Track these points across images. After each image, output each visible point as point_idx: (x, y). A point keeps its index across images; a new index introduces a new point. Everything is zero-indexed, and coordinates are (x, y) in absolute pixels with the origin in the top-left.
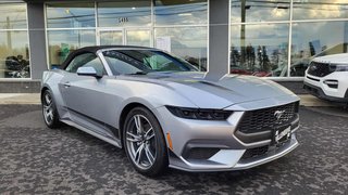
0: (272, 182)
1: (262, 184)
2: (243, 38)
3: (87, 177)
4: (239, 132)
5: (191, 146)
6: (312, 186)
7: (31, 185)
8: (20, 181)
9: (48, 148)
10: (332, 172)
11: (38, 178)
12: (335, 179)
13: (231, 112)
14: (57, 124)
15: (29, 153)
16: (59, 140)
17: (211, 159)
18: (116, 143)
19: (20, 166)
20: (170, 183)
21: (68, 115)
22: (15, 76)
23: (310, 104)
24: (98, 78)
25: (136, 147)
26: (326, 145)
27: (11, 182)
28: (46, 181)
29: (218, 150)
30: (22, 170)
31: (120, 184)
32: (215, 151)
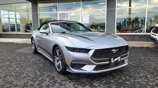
0: (110, 80)
1: (105, 80)
2: (130, 14)
3: (38, 73)
4: (93, 58)
5: (73, 63)
6: (127, 82)
7: (18, 74)
8: (15, 73)
9: (29, 61)
10: (141, 77)
11: (21, 72)
12: (140, 80)
13: (90, 50)
14: (36, 52)
15: (22, 62)
16: (35, 58)
17: (82, 68)
18: (52, 60)
19: (17, 67)
20: (68, 77)
21: (39, 48)
22: (29, 32)
23: (153, 46)
24: (47, 34)
25: (58, 62)
26: (147, 66)
27: (11, 73)
28: (24, 73)
29: (85, 65)
30: (18, 69)
31: (49, 76)
32: (84, 65)
